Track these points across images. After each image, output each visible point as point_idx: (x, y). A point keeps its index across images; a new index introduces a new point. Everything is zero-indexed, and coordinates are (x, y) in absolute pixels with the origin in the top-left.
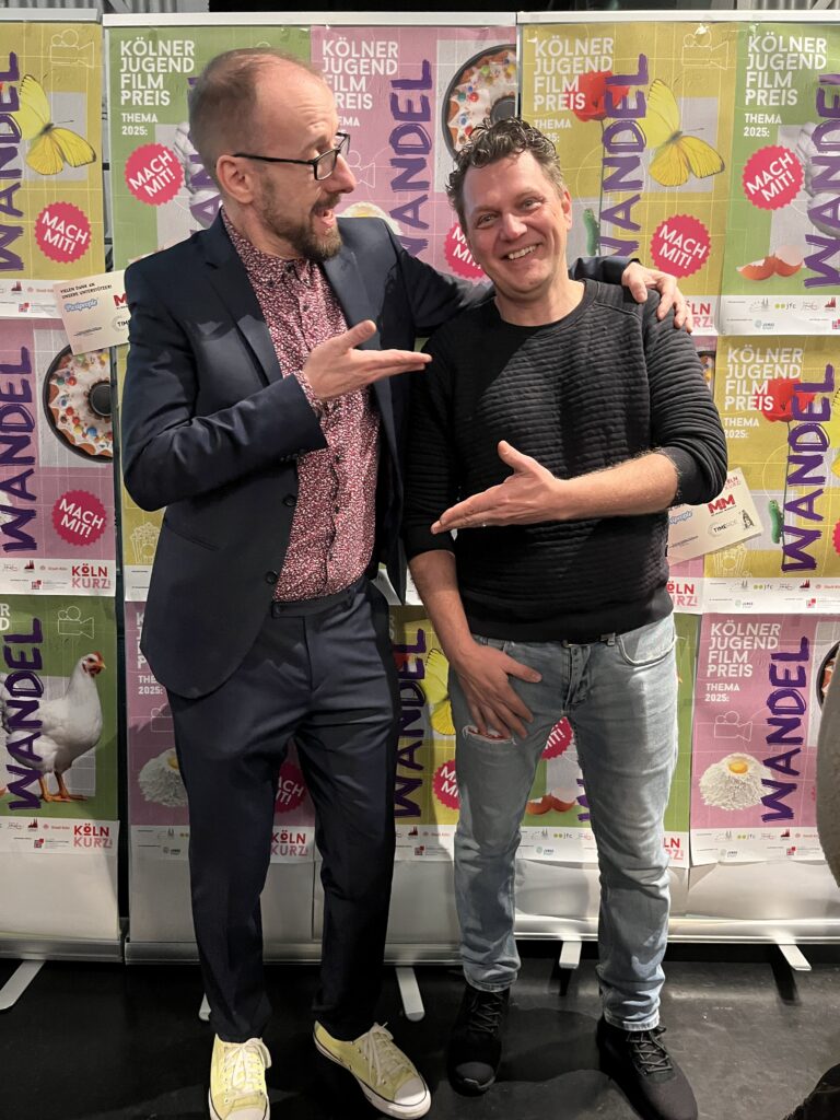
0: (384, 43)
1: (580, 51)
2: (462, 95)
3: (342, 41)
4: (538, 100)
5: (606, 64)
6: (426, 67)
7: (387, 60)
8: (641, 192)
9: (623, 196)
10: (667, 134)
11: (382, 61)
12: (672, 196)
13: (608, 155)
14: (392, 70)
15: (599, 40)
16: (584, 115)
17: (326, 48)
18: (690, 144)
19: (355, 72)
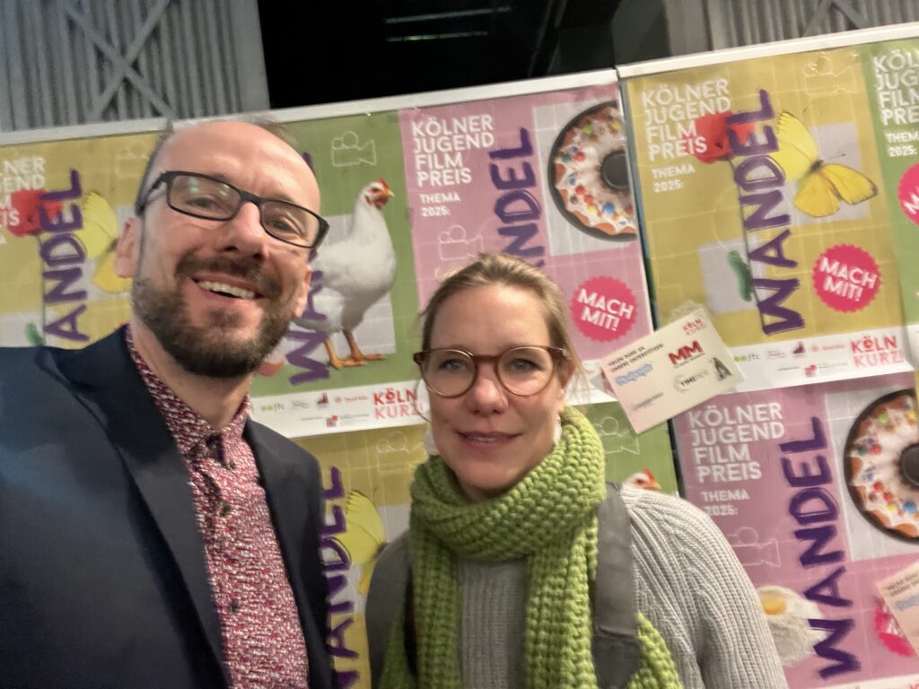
0: (477, 117)
1: (692, 96)
2: (566, 157)
3: (432, 121)
4: (653, 150)
5: (725, 105)
6: (525, 135)
7: (482, 134)
8: (789, 227)
9: (768, 234)
10: (805, 165)
11: (477, 136)
12: (825, 226)
13: (745, 193)
14: (488, 141)
15: (711, 82)
16: (707, 158)
17: (416, 129)
18: (832, 171)
19: (450, 149)
